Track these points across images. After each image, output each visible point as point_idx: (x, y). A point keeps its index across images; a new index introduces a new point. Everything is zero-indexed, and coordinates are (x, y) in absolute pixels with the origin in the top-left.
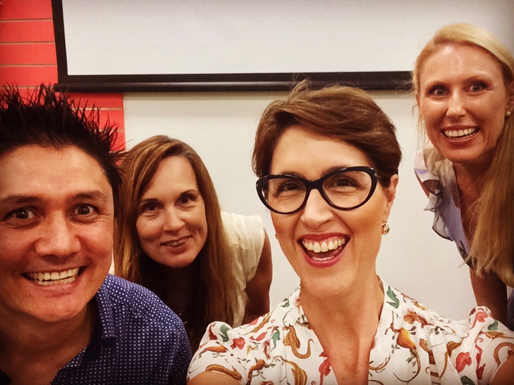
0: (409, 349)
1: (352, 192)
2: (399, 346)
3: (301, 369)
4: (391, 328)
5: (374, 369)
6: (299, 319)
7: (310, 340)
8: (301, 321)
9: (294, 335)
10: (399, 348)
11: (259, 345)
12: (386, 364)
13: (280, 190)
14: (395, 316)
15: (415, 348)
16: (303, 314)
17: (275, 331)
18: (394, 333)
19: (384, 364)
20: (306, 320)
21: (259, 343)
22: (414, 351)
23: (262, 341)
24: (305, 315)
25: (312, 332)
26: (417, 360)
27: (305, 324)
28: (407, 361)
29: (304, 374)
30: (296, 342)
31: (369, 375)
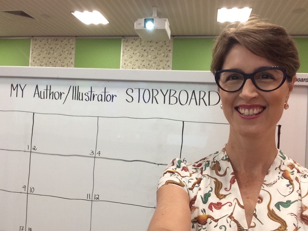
0: (288, 181)
1: (271, 82)
2: (283, 178)
3: (219, 181)
4: (279, 167)
5: (265, 185)
6: (223, 158)
7: (228, 167)
8: (225, 158)
9: (218, 165)
10: (283, 179)
11: (198, 170)
12: (274, 184)
13: (228, 79)
14: (282, 163)
15: (292, 181)
16: (226, 155)
17: (207, 163)
18: (280, 171)
19: (273, 183)
20: (227, 157)
21: (198, 169)
22: (291, 182)
23: (200, 167)
24: (227, 155)
25: (229, 163)
26: (293, 187)
27: (226, 159)
28: (286, 185)
29: (221, 184)
30: (219, 168)
31: (262, 187)
